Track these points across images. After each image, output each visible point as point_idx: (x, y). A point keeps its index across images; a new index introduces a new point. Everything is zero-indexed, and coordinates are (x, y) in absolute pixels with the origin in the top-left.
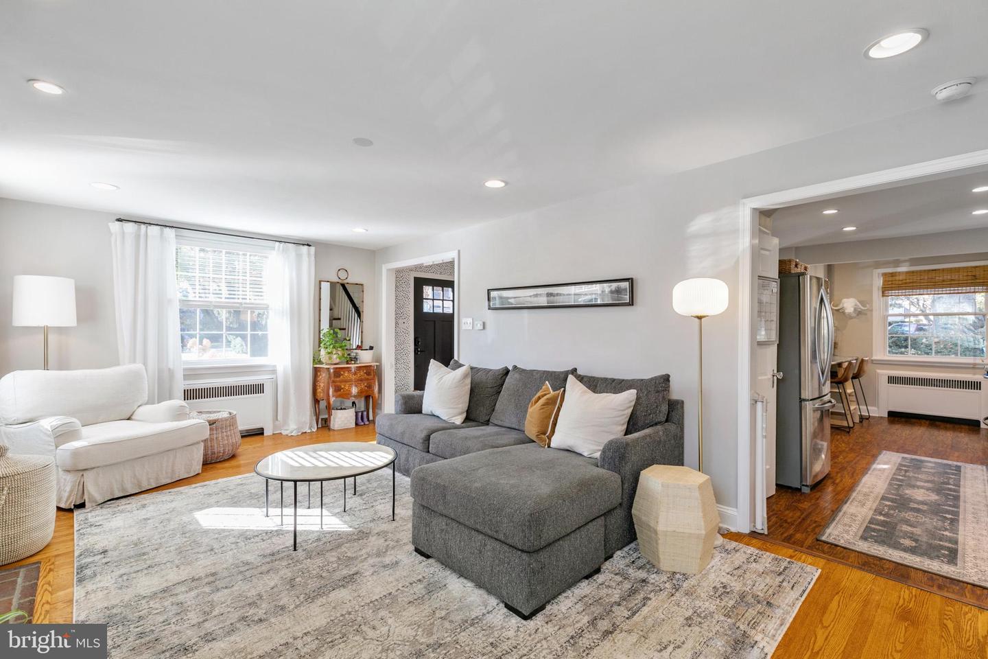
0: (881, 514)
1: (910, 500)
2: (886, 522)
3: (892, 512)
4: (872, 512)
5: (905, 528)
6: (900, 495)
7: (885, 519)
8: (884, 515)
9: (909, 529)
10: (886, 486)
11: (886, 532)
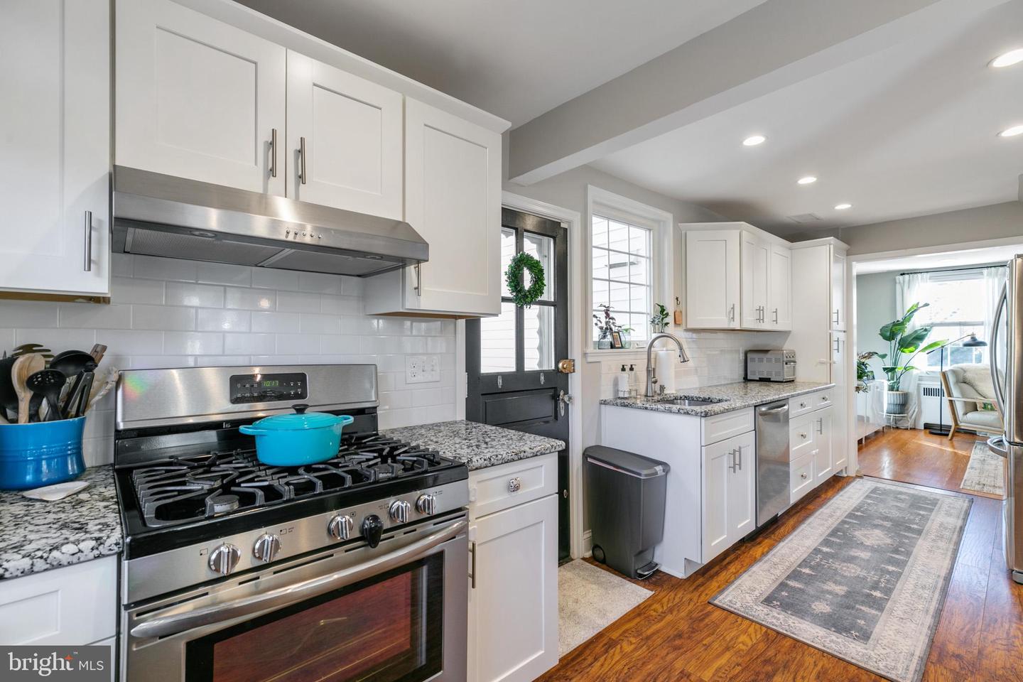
0: (923, 516)
1: (888, 530)
2: (917, 509)
3: (912, 517)
4: (932, 517)
5: (903, 505)
6: (899, 535)
7: (918, 512)
8: (920, 514)
9: (899, 505)
10: (915, 551)
11: (919, 503)
